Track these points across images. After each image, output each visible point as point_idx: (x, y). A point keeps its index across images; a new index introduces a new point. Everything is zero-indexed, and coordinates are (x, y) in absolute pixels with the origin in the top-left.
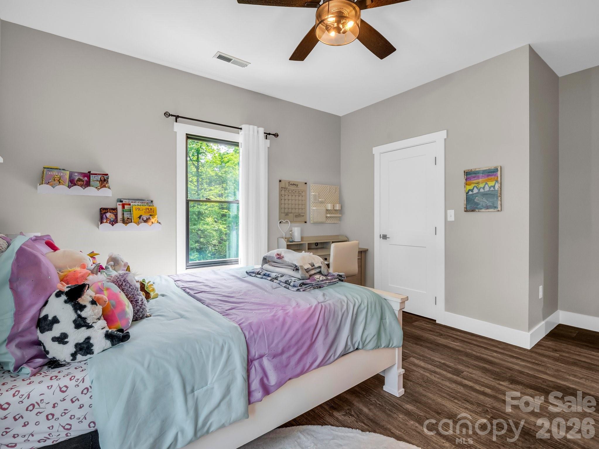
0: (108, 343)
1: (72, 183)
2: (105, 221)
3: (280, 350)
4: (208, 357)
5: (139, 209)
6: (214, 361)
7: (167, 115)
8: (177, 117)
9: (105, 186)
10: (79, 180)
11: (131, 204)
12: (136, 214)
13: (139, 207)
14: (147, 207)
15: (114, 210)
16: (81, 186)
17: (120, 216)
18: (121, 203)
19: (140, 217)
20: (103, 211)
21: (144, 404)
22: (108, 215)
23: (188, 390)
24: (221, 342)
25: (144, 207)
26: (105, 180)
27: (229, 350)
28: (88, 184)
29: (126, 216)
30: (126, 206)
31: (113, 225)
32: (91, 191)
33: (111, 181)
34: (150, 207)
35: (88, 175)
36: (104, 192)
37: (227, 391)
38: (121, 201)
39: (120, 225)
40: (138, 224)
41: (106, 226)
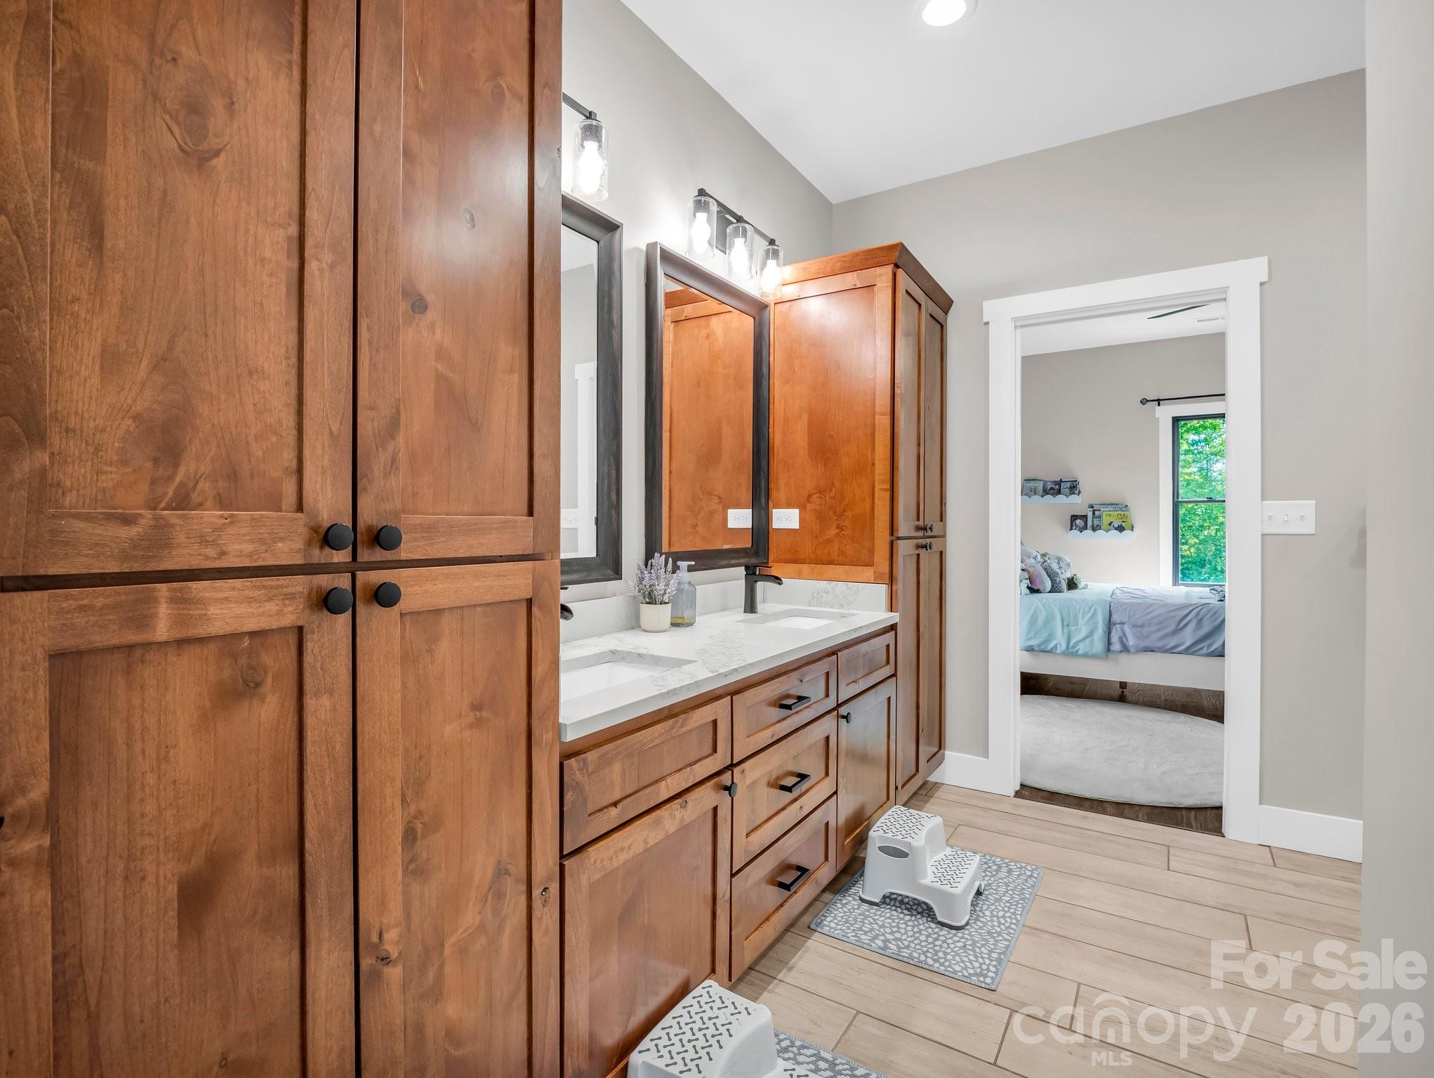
0: (1028, 591)
1: (1046, 492)
2: (1074, 528)
3: (1140, 623)
4: (1080, 611)
5: (1110, 515)
6: (1084, 613)
7: (1144, 401)
8: (1159, 400)
9: (1074, 493)
10: (1052, 489)
11: (1102, 510)
12: (1106, 520)
13: (1111, 513)
14: (1120, 512)
15: (1084, 517)
16: (1052, 494)
17: (1090, 523)
18: (1092, 509)
19: (1110, 524)
20: (1074, 518)
21: (1040, 622)
22: (1078, 522)
23: (1065, 623)
24: (1090, 604)
25: (1116, 513)
26: (1074, 487)
27: (1095, 610)
28: (1059, 492)
29: (1096, 522)
30: (1096, 512)
31: (1081, 532)
32: (1061, 499)
33: (1081, 486)
34: (1122, 513)
35: (1059, 483)
36: (1074, 499)
37: (1091, 634)
38: (1093, 507)
39: (1088, 532)
40: (1107, 531)
41: (1075, 532)
